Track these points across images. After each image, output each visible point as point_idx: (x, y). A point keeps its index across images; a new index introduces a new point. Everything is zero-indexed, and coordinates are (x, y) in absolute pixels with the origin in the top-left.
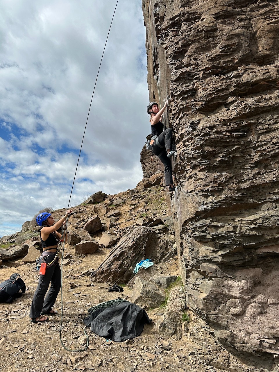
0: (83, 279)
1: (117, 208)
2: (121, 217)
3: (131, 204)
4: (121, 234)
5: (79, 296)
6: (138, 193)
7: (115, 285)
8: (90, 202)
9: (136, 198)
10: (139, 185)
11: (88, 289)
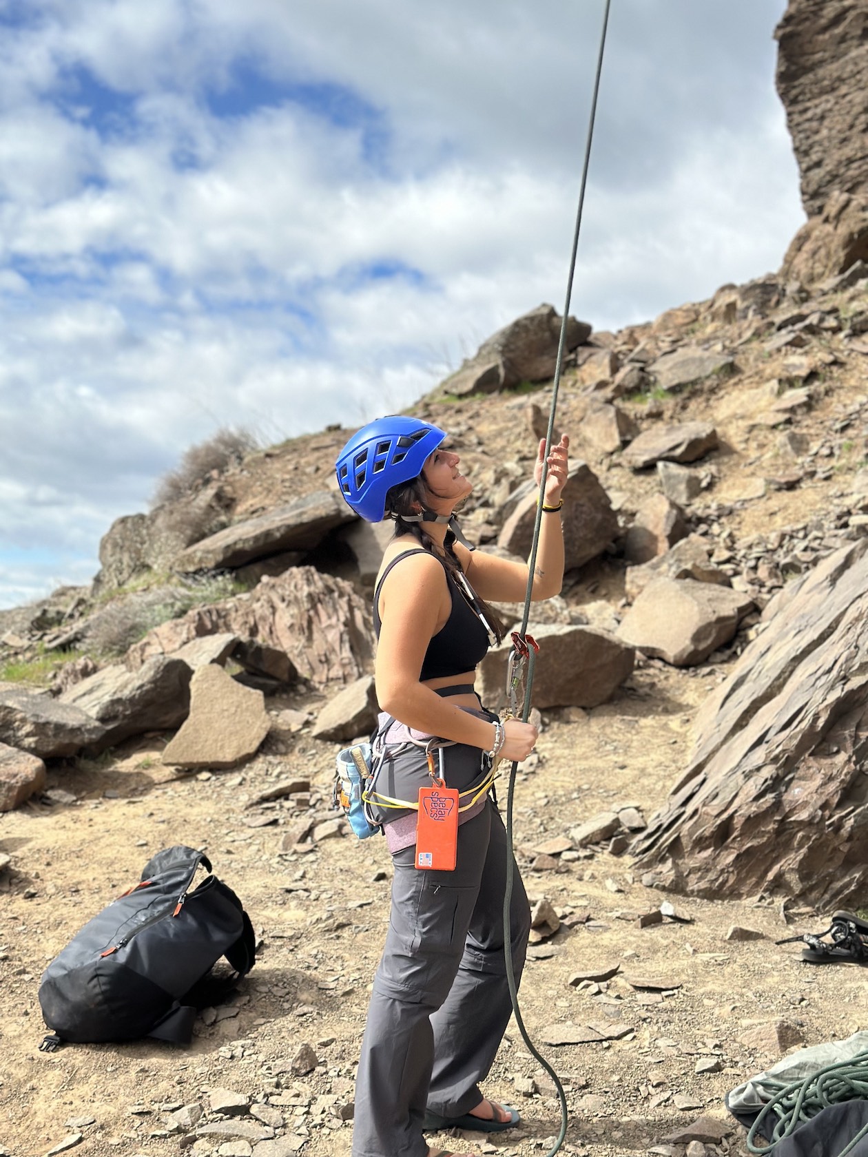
0: (593, 877)
1: (684, 408)
2: (724, 468)
3: (785, 374)
4: (763, 573)
5: (612, 993)
6: (804, 300)
7: (846, 920)
8: (487, 384)
9: (811, 330)
10: (808, 247)
11: (654, 942)
